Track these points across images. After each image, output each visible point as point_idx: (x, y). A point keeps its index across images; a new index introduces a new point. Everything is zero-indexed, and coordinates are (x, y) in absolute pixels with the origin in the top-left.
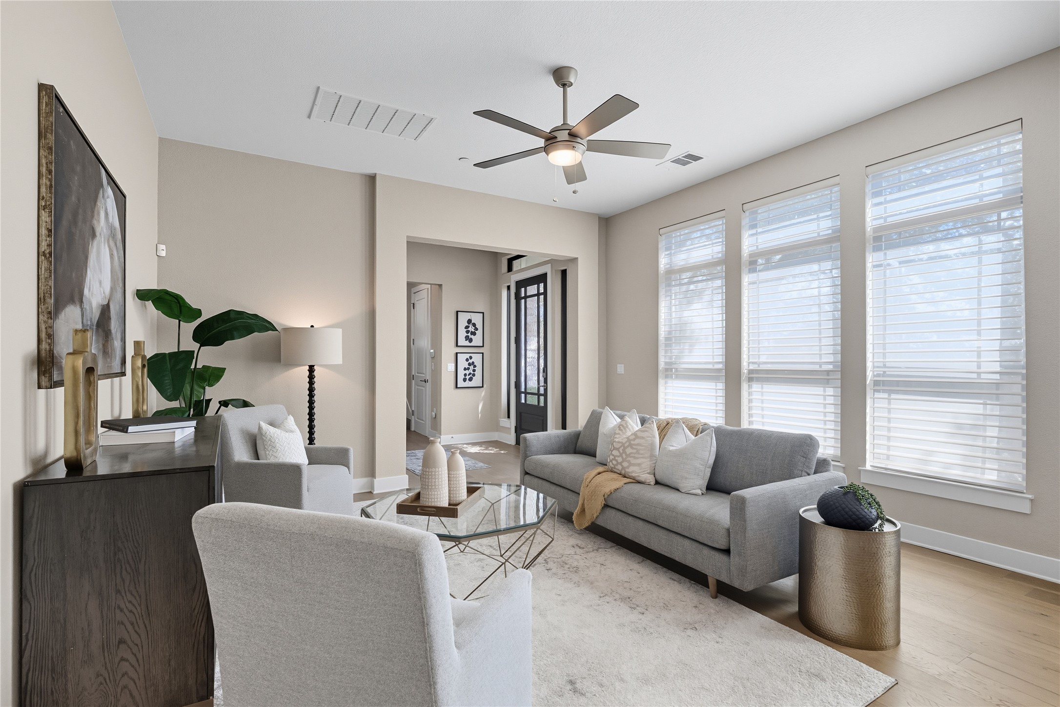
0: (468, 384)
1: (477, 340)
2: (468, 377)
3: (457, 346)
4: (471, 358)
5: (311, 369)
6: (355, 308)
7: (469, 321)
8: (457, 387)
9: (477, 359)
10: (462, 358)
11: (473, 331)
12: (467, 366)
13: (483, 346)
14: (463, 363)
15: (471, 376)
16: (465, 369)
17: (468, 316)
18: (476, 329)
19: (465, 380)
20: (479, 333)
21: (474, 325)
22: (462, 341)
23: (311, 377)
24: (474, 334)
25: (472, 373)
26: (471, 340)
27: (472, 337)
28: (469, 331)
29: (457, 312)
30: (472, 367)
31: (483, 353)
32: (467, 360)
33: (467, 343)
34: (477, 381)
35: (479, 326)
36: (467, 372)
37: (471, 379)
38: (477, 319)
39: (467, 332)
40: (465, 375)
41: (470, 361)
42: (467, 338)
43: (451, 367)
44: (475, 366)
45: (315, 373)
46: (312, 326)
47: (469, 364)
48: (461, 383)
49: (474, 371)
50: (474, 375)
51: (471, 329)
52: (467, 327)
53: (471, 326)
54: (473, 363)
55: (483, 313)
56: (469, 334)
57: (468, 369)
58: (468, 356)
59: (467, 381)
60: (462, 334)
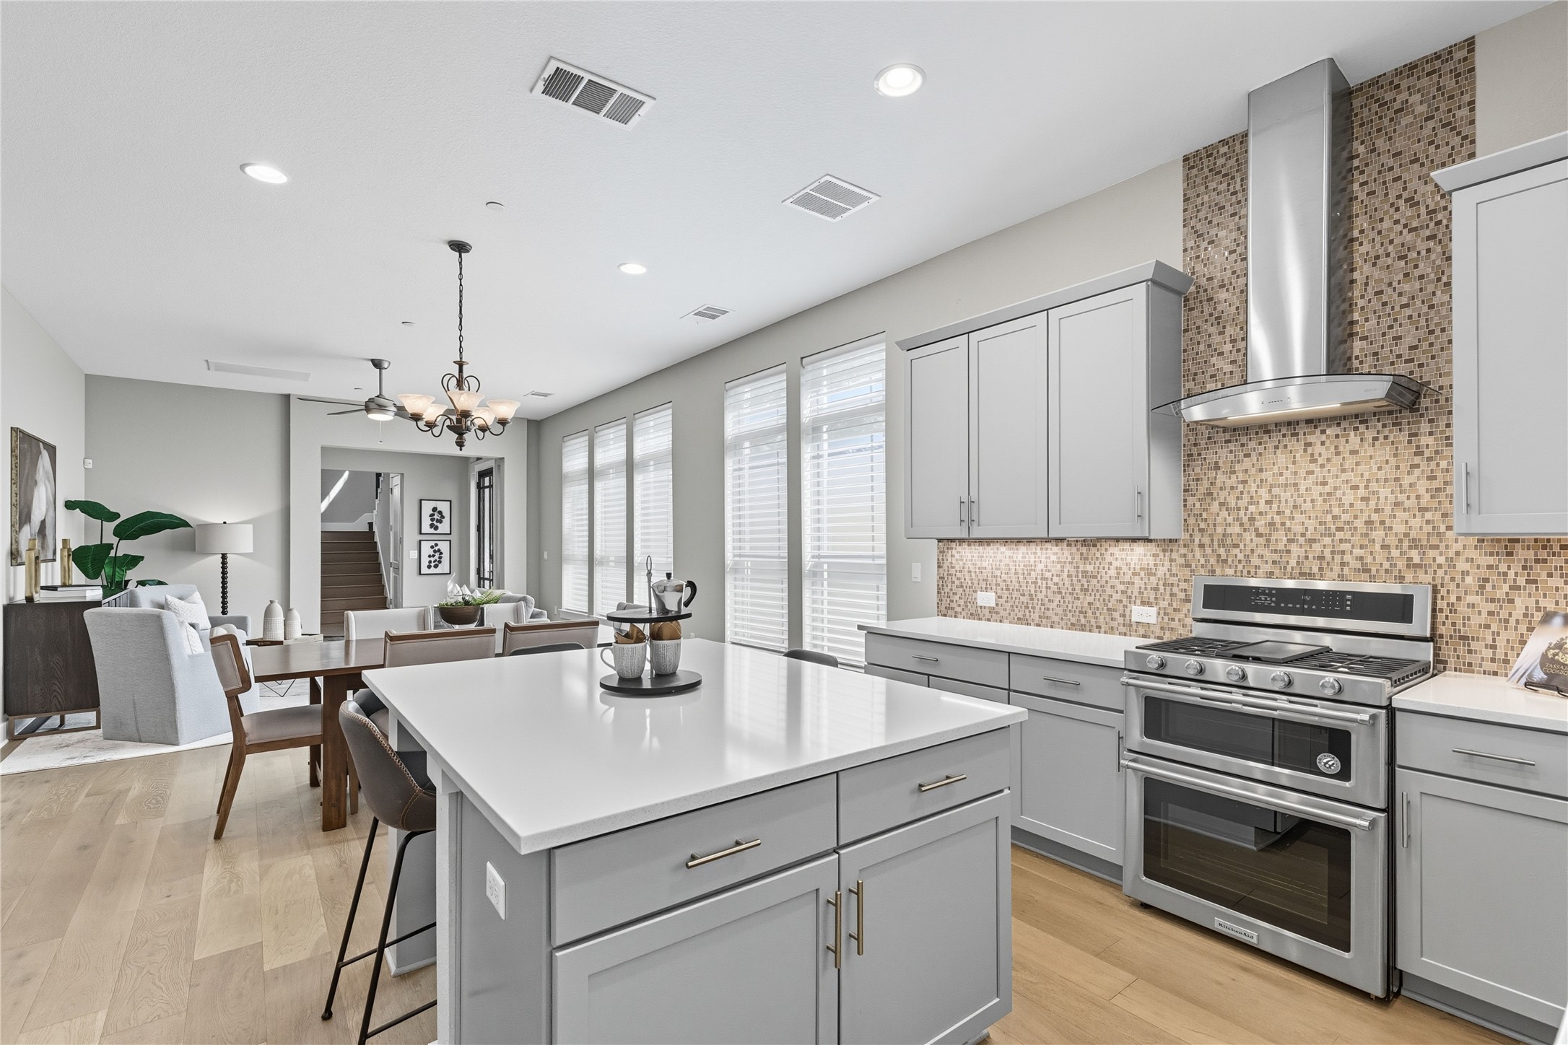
0: (433, 570)
1: (444, 527)
2: (433, 564)
3: (421, 533)
4: (436, 545)
5: (224, 557)
6: (271, 506)
7: (435, 509)
8: (420, 574)
9: (444, 546)
10: (426, 547)
11: (439, 518)
12: (432, 553)
13: (450, 534)
14: (426, 549)
15: (437, 563)
16: (430, 556)
17: (433, 504)
18: (444, 518)
19: (429, 567)
20: (446, 521)
21: (440, 513)
22: (426, 528)
23: (224, 563)
24: (440, 521)
25: (438, 560)
26: (436, 528)
27: (438, 524)
28: (434, 519)
29: (421, 500)
30: (437, 555)
31: (450, 541)
32: (432, 547)
33: (432, 531)
34: (444, 567)
35: (446, 513)
36: (432, 559)
37: (436, 566)
38: (444, 507)
39: (432, 520)
40: (430, 562)
41: (436, 548)
42: (432, 526)
43: (414, 554)
44: (441, 553)
45: (228, 560)
46: (225, 523)
47: (435, 551)
48: (424, 570)
49: (440, 558)
50: (440, 562)
51: (437, 516)
52: (432, 515)
53: (436, 514)
54: (439, 550)
55: (450, 501)
56: (435, 522)
57: (434, 556)
58: (433, 543)
59: (432, 568)
60: (426, 522)
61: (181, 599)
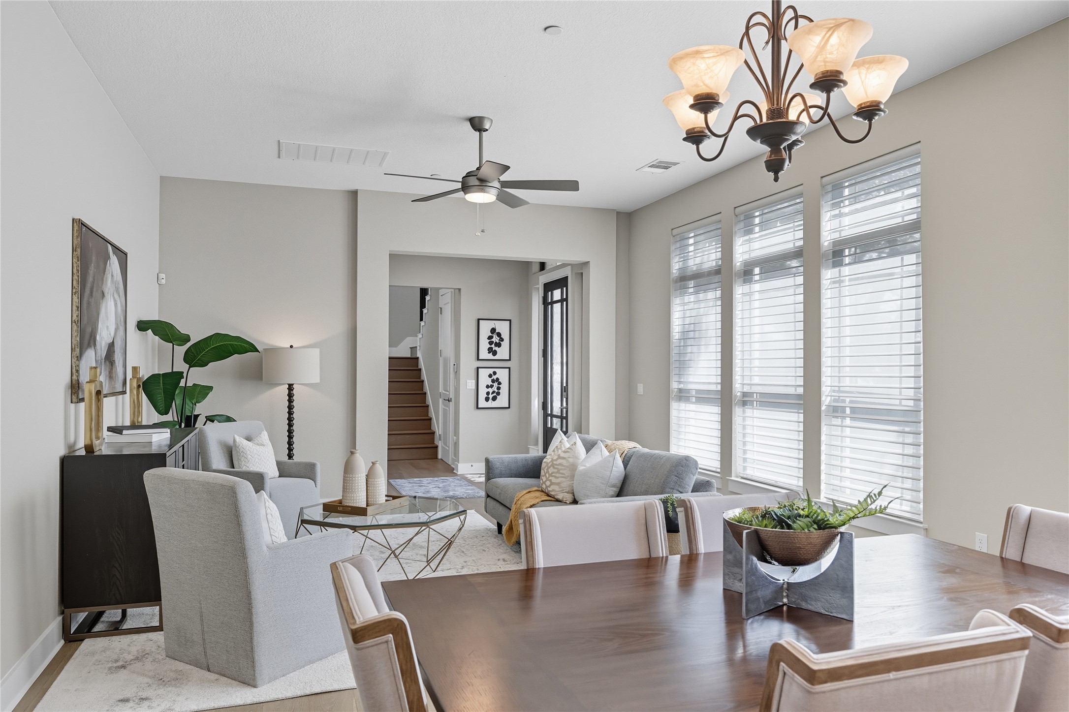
0: (491, 404)
1: (503, 352)
2: (491, 396)
3: (478, 359)
4: (495, 373)
5: (290, 387)
6: (337, 327)
7: (493, 330)
8: (478, 408)
9: (502, 375)
10: (484, 374)
11: (498, 341)
12: (490, 383)
13: (510, 360)
14: (485, 380)
15: (495, 394)
16: (488, 387)
17: (492, 324)
18: (502, 340)
19: (487, 399)
20: (505, 344)
21: (499, 335)
22: (484, 354)
23: (290, 396)
24: (498, 345)
25: (497, 391)
26: (495, 353)
27: (496, 348)
28: (493, 342)
29: (479, 320)
30: (496, 385)
31: (509, 368)
32: (490, 376)
33: (490, 356)
34: (502, 401)
35: (505, 335)
36: (490, 390)
37: (494, 399)
38: (503, 328)
39: (491, 343)
40: (488, 393)
41: (494, 377)
42: (490, 350)
43: (472, 384)
44: (500, 383)
45: (294, 392)
47: (493, 381)
48: (482, 403)
49: (499, 388)
50: (498, 394)
51: (496, 339)
52: (490, 338)
53: (495, 336)
54: (498, 379)
55: (510, 321)
56: (493, 346)
57: (492, 386)
58: (491, 371)
59: (490, 400)
60: (484, 345)
61: (249, 439)
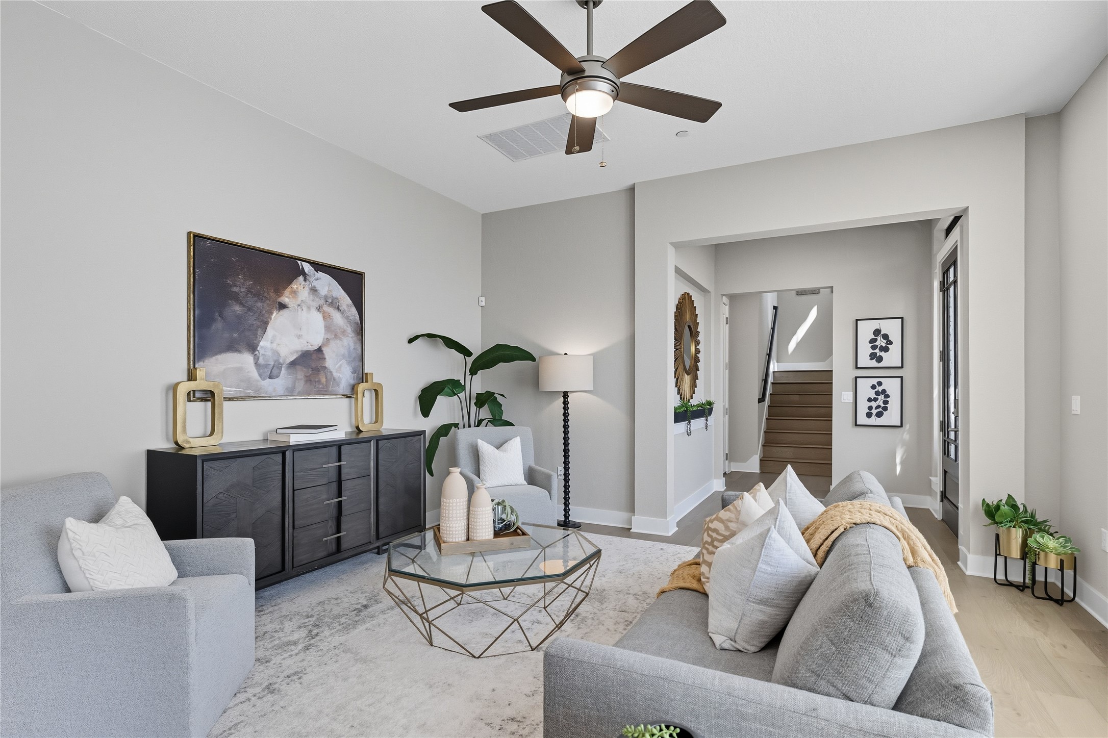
0: (874, 420)
1: (892, 358)
2: (874, 412)
3: (856, 367)
4: (879, 383)
7: (877, 332)
8: (856, 425)
9: (892, 386)
10: (864, 385)
11: (884, 345)
12: (873, 396)
13: (902, 367)
14: (865, 390)
15: (880, 409)
16: (870, 400)
17: (875, 325)
18: (890, 343)
19: (869, 415)
20: (895, 348)
21: (886, 337)
22: (864, 359)
24: (885, 349)
25: (883, 405)
26: (880, 359)
27: (882, 354)
28: (876, 346)
29: (857, 320)
30: (881, 397)
31: (901, 377)
32: (873, 387)
33: (874, 363)
34: (892, 416)
35: (895, 337)
36: (874, 404)
37: (879, 415)
38: (892, 329)
39: (874, 347)
40: (870, 408)
41: (880, 389)
42: (873, 356)
43: (848, 397)
44: (887, 396)
47: (877, 393)
48: (862, 419)
49: (886, 402)
50: (885, 409)
51: (881, 342)
52: (872, 341)
53: (879, 338)
54: (884, 391)
55: (902, 318)
56: (877, 351)
57: (876, 400)
58: (874, 381)
59: (873, 417)
60: (865, 350)
